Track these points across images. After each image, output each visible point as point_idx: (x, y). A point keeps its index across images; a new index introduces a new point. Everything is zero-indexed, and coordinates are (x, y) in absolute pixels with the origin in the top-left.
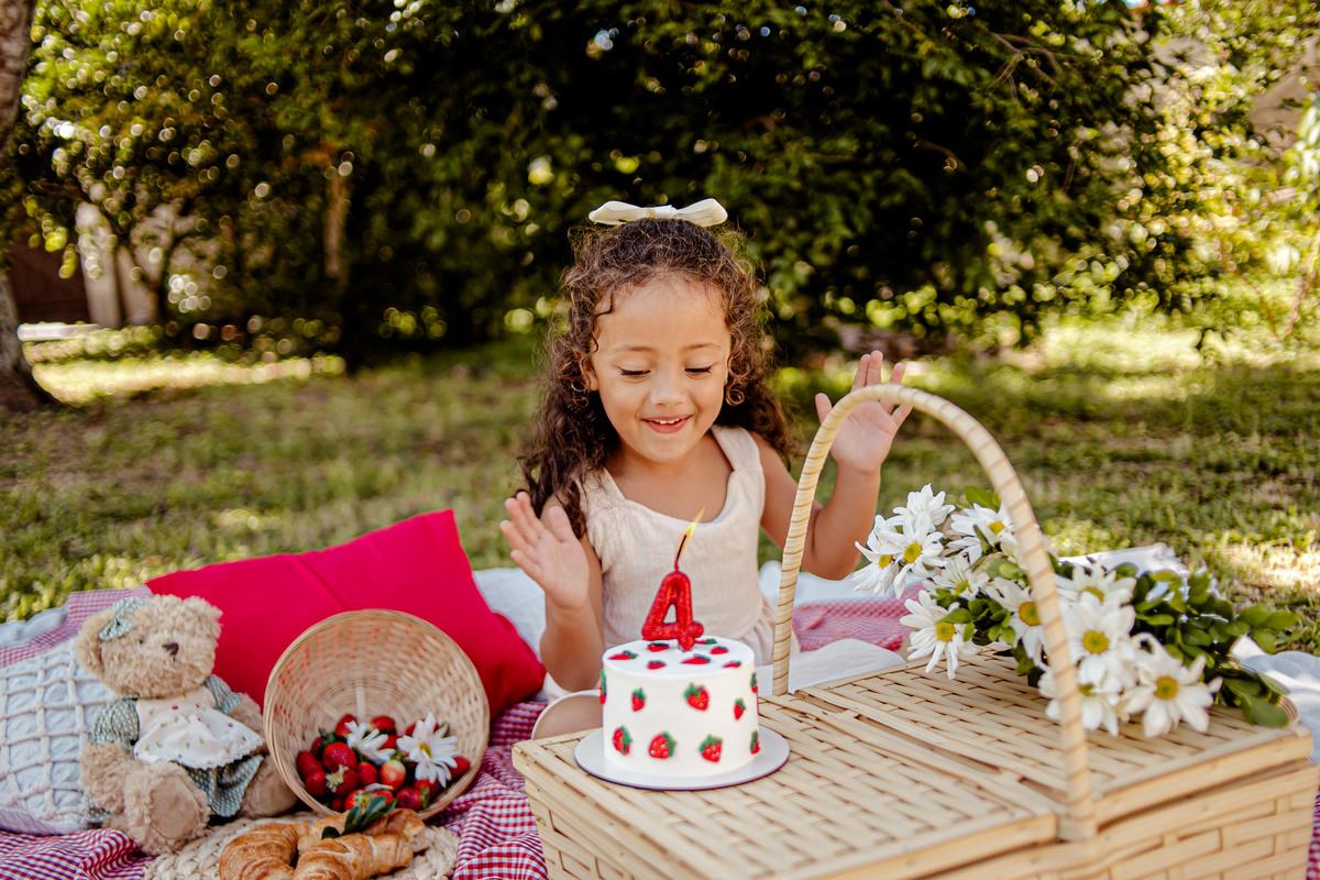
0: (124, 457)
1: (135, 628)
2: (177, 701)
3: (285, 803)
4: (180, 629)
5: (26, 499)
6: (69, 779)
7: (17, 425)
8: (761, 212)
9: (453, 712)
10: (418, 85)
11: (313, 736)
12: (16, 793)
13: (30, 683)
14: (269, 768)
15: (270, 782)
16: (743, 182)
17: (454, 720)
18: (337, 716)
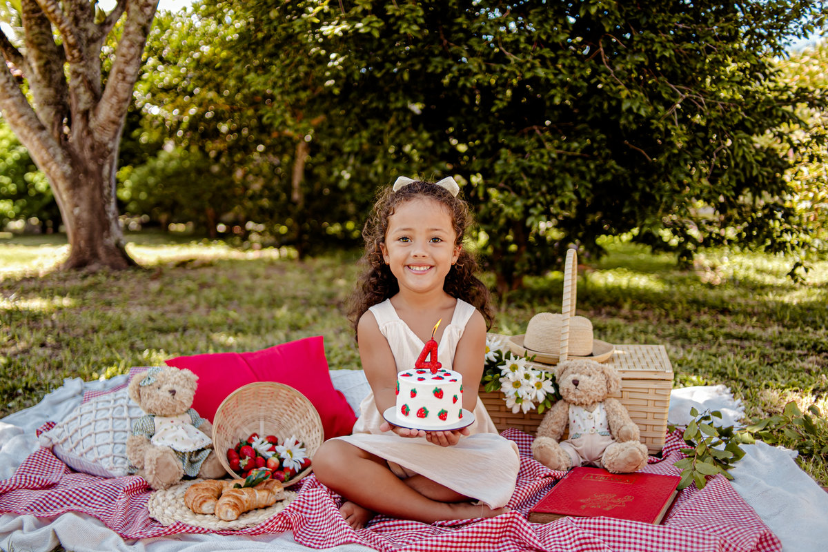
0: (169, 298)
1: (157, 381)
2: (174, 419)
3: (220, 474)
4: (177, 384)
5: (116, 318)
6: (121, 452)
7: (115, 277)
8: (525, 183)
9: (307, 437)
10: (343, 99)
11: (236, 442)
12: (97, 456)
13: (107, 405)
14: (214, 455)
15: (214, 462)
16: (518, 165)
17: (307, 441)
18: (249, 434)
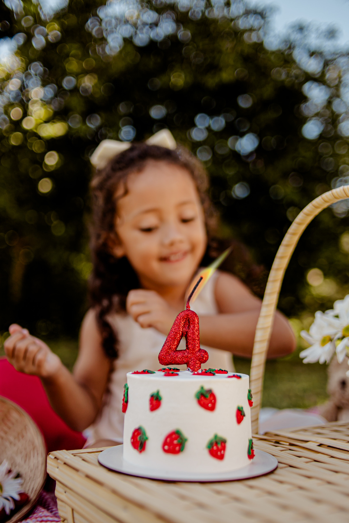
9: (23, 464)
17: (24, 469)
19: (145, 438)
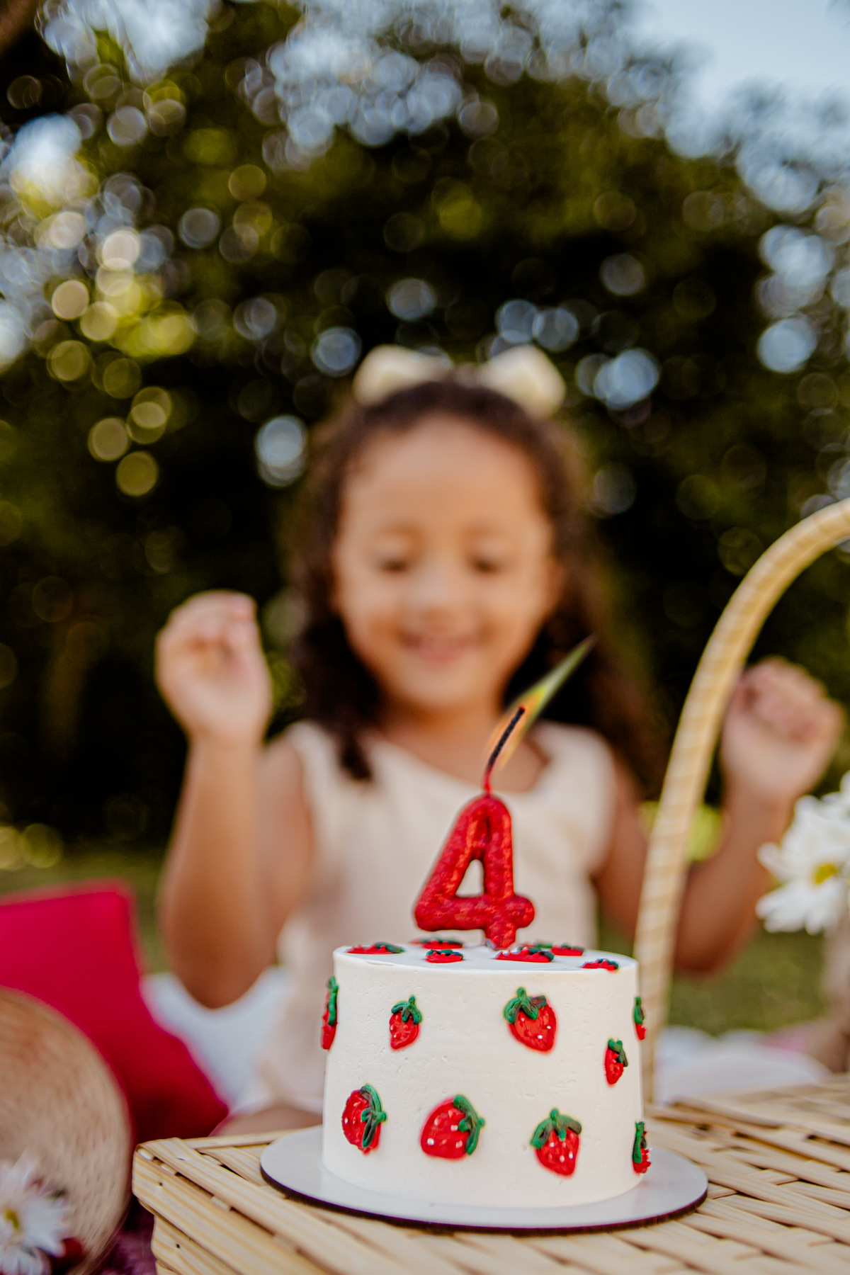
19: (378, 1115)
